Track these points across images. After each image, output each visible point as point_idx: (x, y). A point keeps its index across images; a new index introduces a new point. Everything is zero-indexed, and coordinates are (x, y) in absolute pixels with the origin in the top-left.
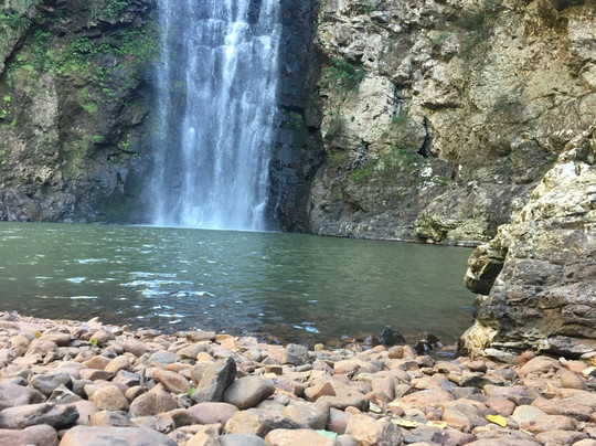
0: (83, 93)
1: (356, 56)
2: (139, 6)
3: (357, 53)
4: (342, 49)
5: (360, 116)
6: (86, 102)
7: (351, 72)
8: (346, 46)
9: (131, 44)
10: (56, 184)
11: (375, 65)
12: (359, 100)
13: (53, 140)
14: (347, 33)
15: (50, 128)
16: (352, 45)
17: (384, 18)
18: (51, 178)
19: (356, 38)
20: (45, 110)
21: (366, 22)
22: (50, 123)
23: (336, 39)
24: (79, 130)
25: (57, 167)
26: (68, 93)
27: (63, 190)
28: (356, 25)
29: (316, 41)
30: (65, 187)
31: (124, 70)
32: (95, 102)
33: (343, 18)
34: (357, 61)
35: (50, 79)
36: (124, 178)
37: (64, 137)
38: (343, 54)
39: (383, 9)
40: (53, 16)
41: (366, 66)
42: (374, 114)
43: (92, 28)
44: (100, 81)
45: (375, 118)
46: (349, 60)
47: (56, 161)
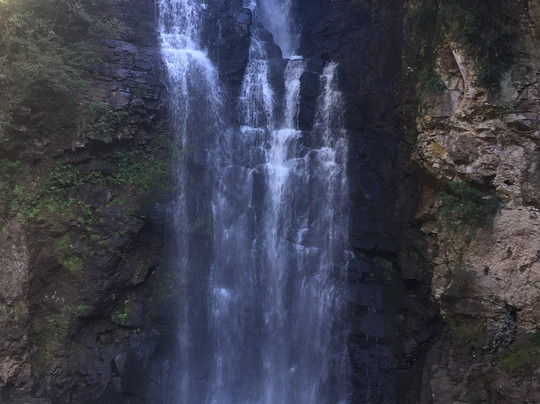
0: (63, 243)
1: (484, 177)
2: (143, 116)
3: (486, 174)
4: (461, 168)
5: (498, 266)
6: (67, 257)
7: (478, 201)
8: (467, 163)
9: (131, 168)
10: (22, 384)
11: (516, 190)
12: (494, 242)
13: (21, 317)
14: (469, 145)
15: (16, 300)
16: (477, 162)
17: (528, 123)
18: (16, 374)
19: (484, 152)
20: (10, 273)
21: (498, 129)
22: (17, 291)
23: (451, 154)
24: (57, 298)
25: (24, 357)
26: (42, 245)
27: (33, 393)
28: (482, 135)
29: (414, 156)
30: (36, 387)
31: (121, 206)
32: (79, 255)
33: (462, 125)
34: (486, 184)
35: (18, 226)
36: (120, 367)
37: (35, 309)
38: (462, 175)
39: (525, 111)
40: (26, 137)
41: (501, 192)
42: (521, 262)
43: (79, 149)
44: (87, 224)
45: (523, 268)
46: (473, 184)
47: (24, 349)
